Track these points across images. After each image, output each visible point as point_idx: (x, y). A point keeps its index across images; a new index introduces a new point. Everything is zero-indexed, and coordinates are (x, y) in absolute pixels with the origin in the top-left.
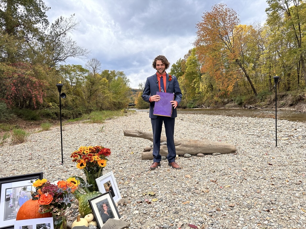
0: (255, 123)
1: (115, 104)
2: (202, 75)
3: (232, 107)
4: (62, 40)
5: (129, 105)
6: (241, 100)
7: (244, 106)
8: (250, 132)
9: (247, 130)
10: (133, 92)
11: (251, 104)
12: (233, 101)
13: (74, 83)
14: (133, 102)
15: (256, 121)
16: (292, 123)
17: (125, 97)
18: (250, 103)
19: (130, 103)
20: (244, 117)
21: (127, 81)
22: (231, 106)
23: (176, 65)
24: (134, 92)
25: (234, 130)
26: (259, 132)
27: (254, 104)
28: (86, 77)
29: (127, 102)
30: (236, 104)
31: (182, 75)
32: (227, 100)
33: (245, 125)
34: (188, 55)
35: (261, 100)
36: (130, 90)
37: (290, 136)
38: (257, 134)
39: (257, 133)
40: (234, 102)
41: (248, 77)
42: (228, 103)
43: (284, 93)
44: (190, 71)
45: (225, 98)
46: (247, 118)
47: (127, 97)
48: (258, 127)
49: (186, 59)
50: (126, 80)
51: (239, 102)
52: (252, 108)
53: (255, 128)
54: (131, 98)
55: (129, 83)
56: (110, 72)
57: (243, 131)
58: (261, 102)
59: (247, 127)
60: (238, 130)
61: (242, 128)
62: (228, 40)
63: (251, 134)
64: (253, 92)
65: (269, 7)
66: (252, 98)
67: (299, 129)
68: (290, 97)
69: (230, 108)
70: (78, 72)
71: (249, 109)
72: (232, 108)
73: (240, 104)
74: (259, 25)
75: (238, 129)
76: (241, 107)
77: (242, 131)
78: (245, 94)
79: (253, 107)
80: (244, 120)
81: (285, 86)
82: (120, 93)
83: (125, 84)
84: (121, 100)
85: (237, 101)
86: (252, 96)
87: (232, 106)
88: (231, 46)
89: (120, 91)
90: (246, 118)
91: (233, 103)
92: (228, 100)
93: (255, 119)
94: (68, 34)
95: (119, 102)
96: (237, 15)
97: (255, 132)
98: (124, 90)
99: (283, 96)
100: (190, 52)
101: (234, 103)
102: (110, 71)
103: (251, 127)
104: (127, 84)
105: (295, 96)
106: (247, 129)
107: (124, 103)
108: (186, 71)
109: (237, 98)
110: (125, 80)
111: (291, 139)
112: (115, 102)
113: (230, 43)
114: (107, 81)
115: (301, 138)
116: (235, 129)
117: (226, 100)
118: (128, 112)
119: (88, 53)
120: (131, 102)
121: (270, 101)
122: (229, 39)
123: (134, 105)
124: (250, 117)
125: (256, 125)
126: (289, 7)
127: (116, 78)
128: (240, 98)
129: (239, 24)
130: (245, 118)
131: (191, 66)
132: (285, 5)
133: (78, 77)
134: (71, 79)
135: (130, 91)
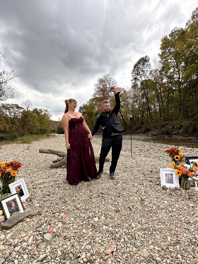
1: (41, 130)
2: (97, 114)
4: (4, 87)
5: (51, 131)
10: (54, 123)
13: (12, 116)
14: (54, 129)
16: (144, 142)
23: (82, 107)
28: (21, 112)
29: (50, 129)
34: (89, 102)
35: (129, 129)
37: (141, 150)
41: (122, 117)
43: (140, 126)
44: (90, 111)
47: (50, 126)
49: (88, 104)
50: (50, 115)
54: (53, 127)
55: (52, 117)
58: (129, 131)
62: (111, 95)
64: (125, 125)
65: (133, 79)
67: (146, 146)
68: (143, 128)
70: (15, 109)
74: (128, 88)
81: (141, 122)
83: (49, 117)
84: (46, 128)
88: (113, 98)
89: (45, 122)
94: (9, 83)
95: (44, 129)
96: (116, 81)
98: (48, 121)
99: (140, 127)
100: (90, 100)
102: (39, 109)
105: (146, 128)
107: (48, 130)
111: (141, 151)
114: (36, 115)
115: (146, 151)
118: (50, 136)
119: (23, 96)
120: (53, 129)
121: (133, 130)
123: (55, 131)
126: (143, 80)
127: (43, 113)
129: (117, 87)
132: (140, 78)
133: (15, 112)
134: (10, 113)
135: (52, 122)
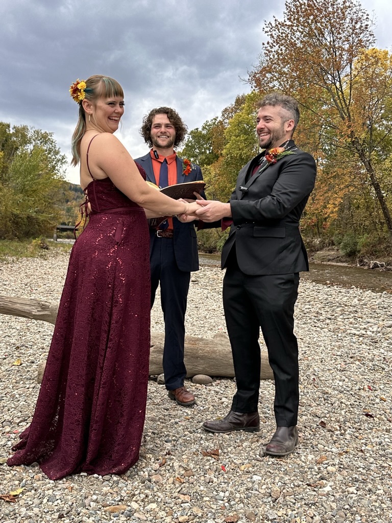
0: (377, 306)
1: (16, 221)
3: (329, 260)
5: (58, 229)
6: (355, 244)
7: (361, 261)
8: (355, 328)
9: (351, 323)
11: (377, 257)
12: (334, 245)
14: (71, 220)
15: (380, 300)
17: (50, 205)
18: (374, 254)
19: (64, 224)
20: (355, 289)
21: (58, 161)
22: (329, 257)
24: (77, 194)
25: (318, 320)
26: (380, 329)
27: (386, 259)
29: (54, 218)
30: (342, 253)
31: (212, 163)
32: (320, 242)
33: (352, 309)
34: (234, 110)
36: (67, 188)
38: (373, 335)
39: (373, 332)
40: (336, 248)
41: (377, 188)
42: (321, 249)
44: (236, 153)
45: (314, 235)
46: (361, 291)
47: (56, 206)
48: (381, 318)
49: (227, 121)
50: (58, 157)
51: (349, 249)
52: (378, 267)
53: (372, 320)
54: (69, 210)
56: (12, 131)
57: (341, 323)
59: (352, 315)
60: (328, 321)
61: (341, 317)
62: (338, 84)
63: (357, 333)
64: (385, 227)
66: (380, 241)
69: (325, 263)
71: (373, 268)
72: (329, 263)
73: (352, 255)
75: (330, 319)
76: (353, 262)
77: (338, 323)
78: (366, 230)
79: (382, 265)
80: (353, 296)
82: (35, 191)
83: (54, 167)
84: (36, 212)
85: (346, 246)
86: (381, 237)
87: (331, 258)
88: (344, 101)
89: (35, 187)
90: (359, 291)
91: (333, 250)
92: (322, 242)
93: (381, 296)
95: (29, 217)
96: (369, 23)
97: (370, 328)
98: (46, 184)
100: (239, 102)
101: (338, 250)
102: (12, 126)
103: (364, 316)
104: (57, 170)
106: (351, 320)
107: (45, 221)
108: (224, 152)
109: (346, 239)
110: (54, 157)
112: (16, 216)
113: (342, 93)
116: (321, 318)
117: (317, 241)
118: (52, 248)
120: (66, 221)
122: (340, 82)
124: (370, 291)
125: (378, 311)
127: (30, 147)
128: (353, 240)
129: (370, 48)
130: (355, 291)
131: (238, 142)
135: (65, 191)
